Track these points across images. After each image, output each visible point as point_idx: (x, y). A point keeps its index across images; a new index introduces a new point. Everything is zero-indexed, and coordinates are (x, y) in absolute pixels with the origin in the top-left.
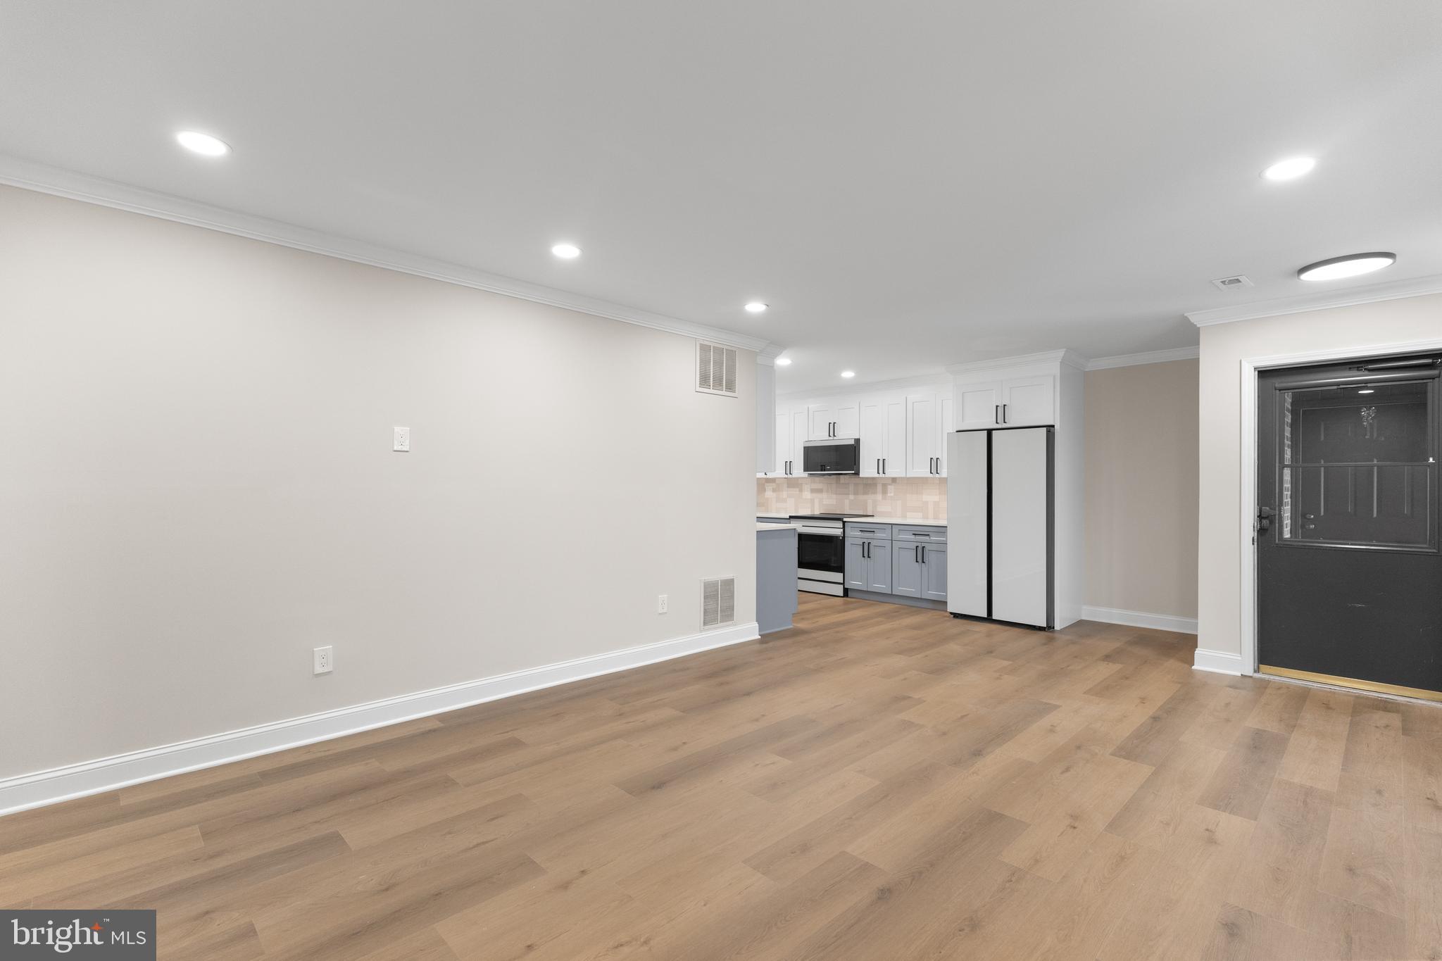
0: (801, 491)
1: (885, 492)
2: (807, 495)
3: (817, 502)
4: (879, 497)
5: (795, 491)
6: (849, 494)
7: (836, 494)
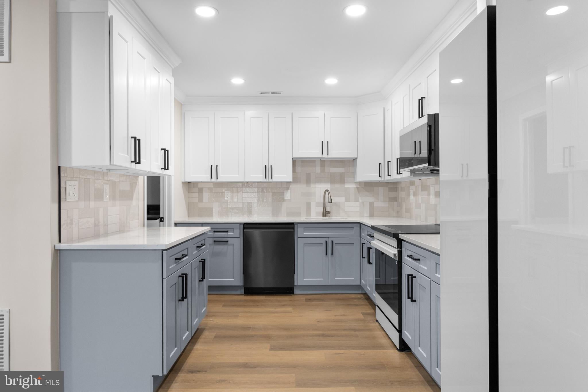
5: (425, 195)
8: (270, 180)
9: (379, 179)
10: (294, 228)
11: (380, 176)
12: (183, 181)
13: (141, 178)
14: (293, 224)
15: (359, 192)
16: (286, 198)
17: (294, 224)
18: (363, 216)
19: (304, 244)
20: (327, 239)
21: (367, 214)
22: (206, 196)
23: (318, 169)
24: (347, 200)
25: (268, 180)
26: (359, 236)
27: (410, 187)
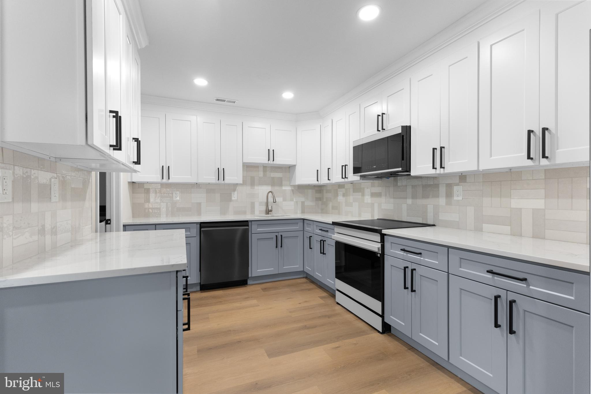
0: (363, 195)
1: (449, 195)
2: (368, 199)
3: (376, 205)
4: (442, 201)
5: (358, 195)
6: (406, 198)
7: (394, 198)
8: (223, 182)
9: (317, 183)
10: (248, 226)
11: (317, 181)
12: (130, 181)
13: (93, 173)
14: (247, 221)
15: (293, 193)
16: (233, 199)
17: (249, 221)
18: (297, 213)
19: (258, 239)
20: (277, 234)
21: (299, 211)
22: (152, 197)
23: (261, 174)
24: (284, 200)
25: (220, 182)
26: (302, 230)
27: (339, 189)
